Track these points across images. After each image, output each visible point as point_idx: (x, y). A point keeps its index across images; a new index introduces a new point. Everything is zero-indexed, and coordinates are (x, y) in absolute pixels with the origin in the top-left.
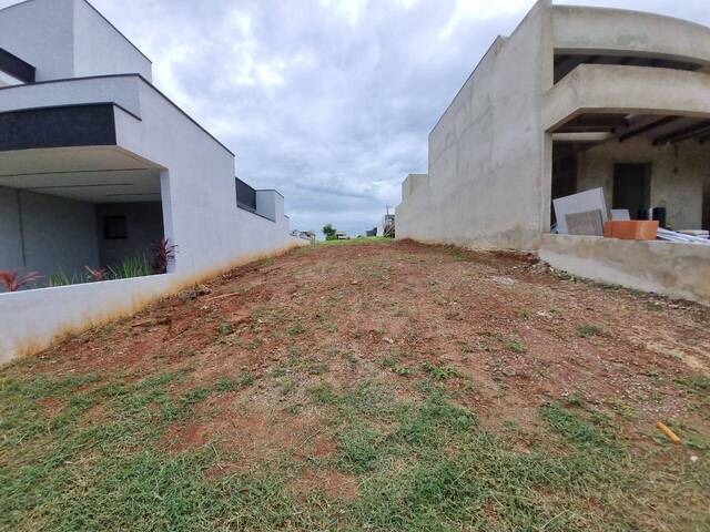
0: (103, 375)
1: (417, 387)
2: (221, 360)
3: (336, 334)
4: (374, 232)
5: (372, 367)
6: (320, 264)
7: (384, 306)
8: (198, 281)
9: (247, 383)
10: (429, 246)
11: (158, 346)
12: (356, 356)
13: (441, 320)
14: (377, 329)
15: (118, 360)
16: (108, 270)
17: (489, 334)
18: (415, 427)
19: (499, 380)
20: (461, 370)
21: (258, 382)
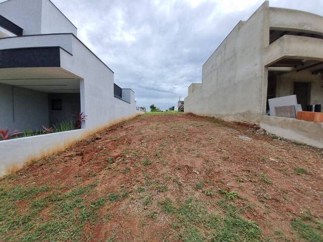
0: (49, 187)
1: (218, 204)
2: (110, 180)
3: (167, 166)
4: (173, 109)
5: (190, 188)
6: (152, 125)
7: (189, 151)
8: (95, 132)
9: (125, 196)
10: (202, 117)
11: (77, 169)
12: (180, 181)
13: (220, 161)
14: (189, 165)
15: (57, 177)
16: (53, 128)
17: (249, 171)
18: (226, 235)
19: (263, 201)
20: (240, 194)
21: (131, 196)
